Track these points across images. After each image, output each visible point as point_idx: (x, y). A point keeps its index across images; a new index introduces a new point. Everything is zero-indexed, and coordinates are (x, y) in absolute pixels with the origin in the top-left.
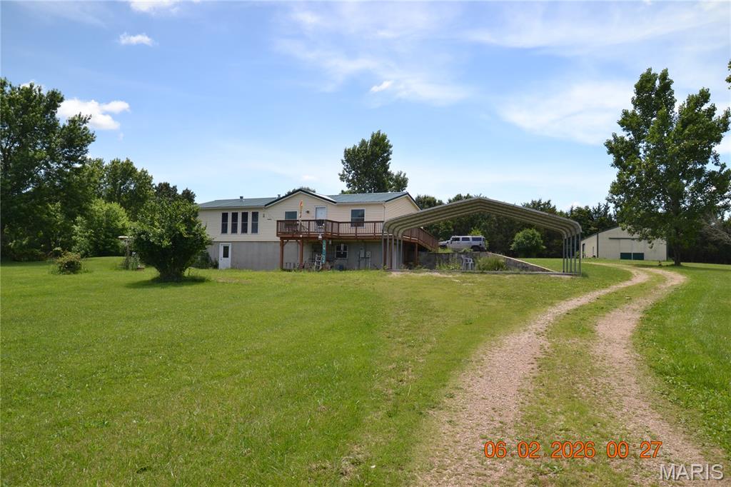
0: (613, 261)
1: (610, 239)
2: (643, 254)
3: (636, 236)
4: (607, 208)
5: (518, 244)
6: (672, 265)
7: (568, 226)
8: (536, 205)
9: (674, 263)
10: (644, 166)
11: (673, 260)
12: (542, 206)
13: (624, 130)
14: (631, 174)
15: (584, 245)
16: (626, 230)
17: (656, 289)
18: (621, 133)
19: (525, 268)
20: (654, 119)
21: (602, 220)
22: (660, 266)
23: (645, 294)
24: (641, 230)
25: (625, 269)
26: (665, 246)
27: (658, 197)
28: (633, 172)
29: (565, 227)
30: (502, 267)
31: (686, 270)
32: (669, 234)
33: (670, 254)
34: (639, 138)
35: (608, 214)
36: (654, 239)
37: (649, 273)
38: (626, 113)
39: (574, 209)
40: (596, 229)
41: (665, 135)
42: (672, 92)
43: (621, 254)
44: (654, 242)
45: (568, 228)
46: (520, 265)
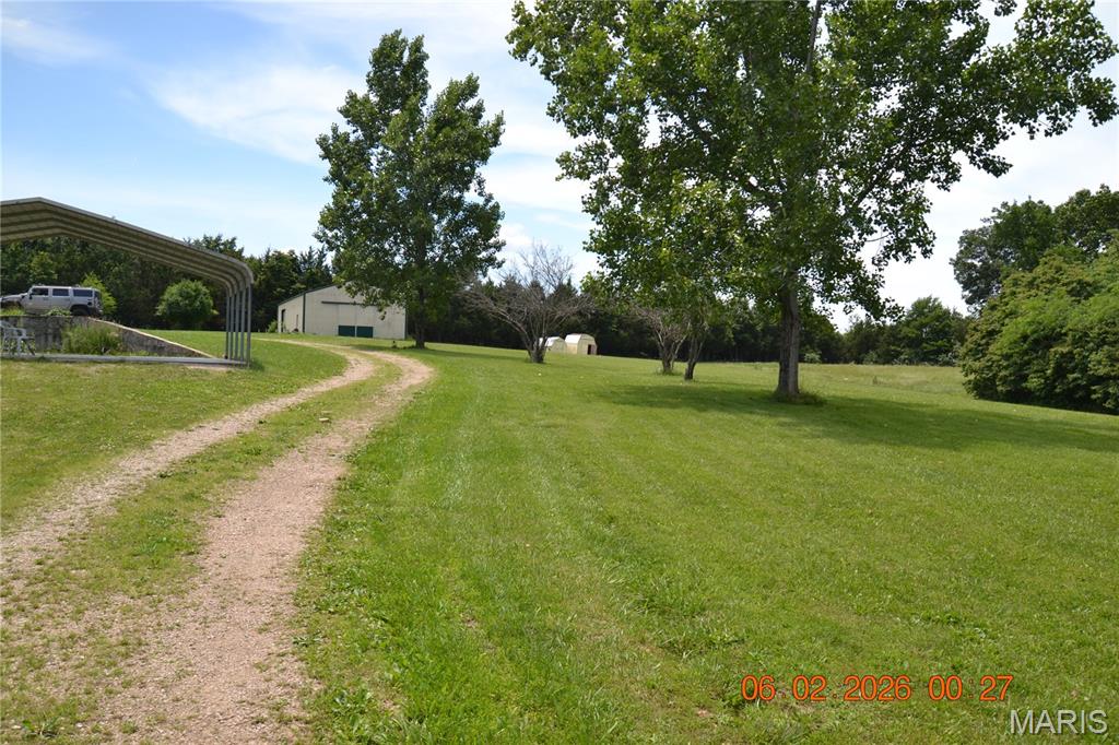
0: (326, 339)
1: (323, 302)
2: (371, 328)
3: (360, 298)
4: (322, 256)
5: (170, 305)
6: (412, 347)
7: (233, 272)
8: (212, 244)
9: (414, 343)
10: (377, 185)
11: (414, 338)
12: (222, 247)
13: (349, 122)
14: (355, 196)
15: (283, 311)
16: (344, 287)
17: (382, 395)
18: (345, 127)
19: (158, 348)
20: (397, 112)
21: (312, 274)
22: (395, 349)
23: (360, 406)
24: (367, 289)
25: (338, 353)
26: (404, 317)
27: (396, 238)
28: (360, 193)
29: (227, 273)
30: (115, 346)
31: (433, 356)
32: (409, 298)
33: (411, 330)
34: (371, 140)
35: (324, 264)
36: (388, 305)
37: (377, 361)
38: (352, 97)
39: (270, 254)
40: (303, 286)
41: (411, 139)
42: (425, 74)
43: (340, 327)
44: (387, 309)
45: (231, 275)
46: (149, 342)
